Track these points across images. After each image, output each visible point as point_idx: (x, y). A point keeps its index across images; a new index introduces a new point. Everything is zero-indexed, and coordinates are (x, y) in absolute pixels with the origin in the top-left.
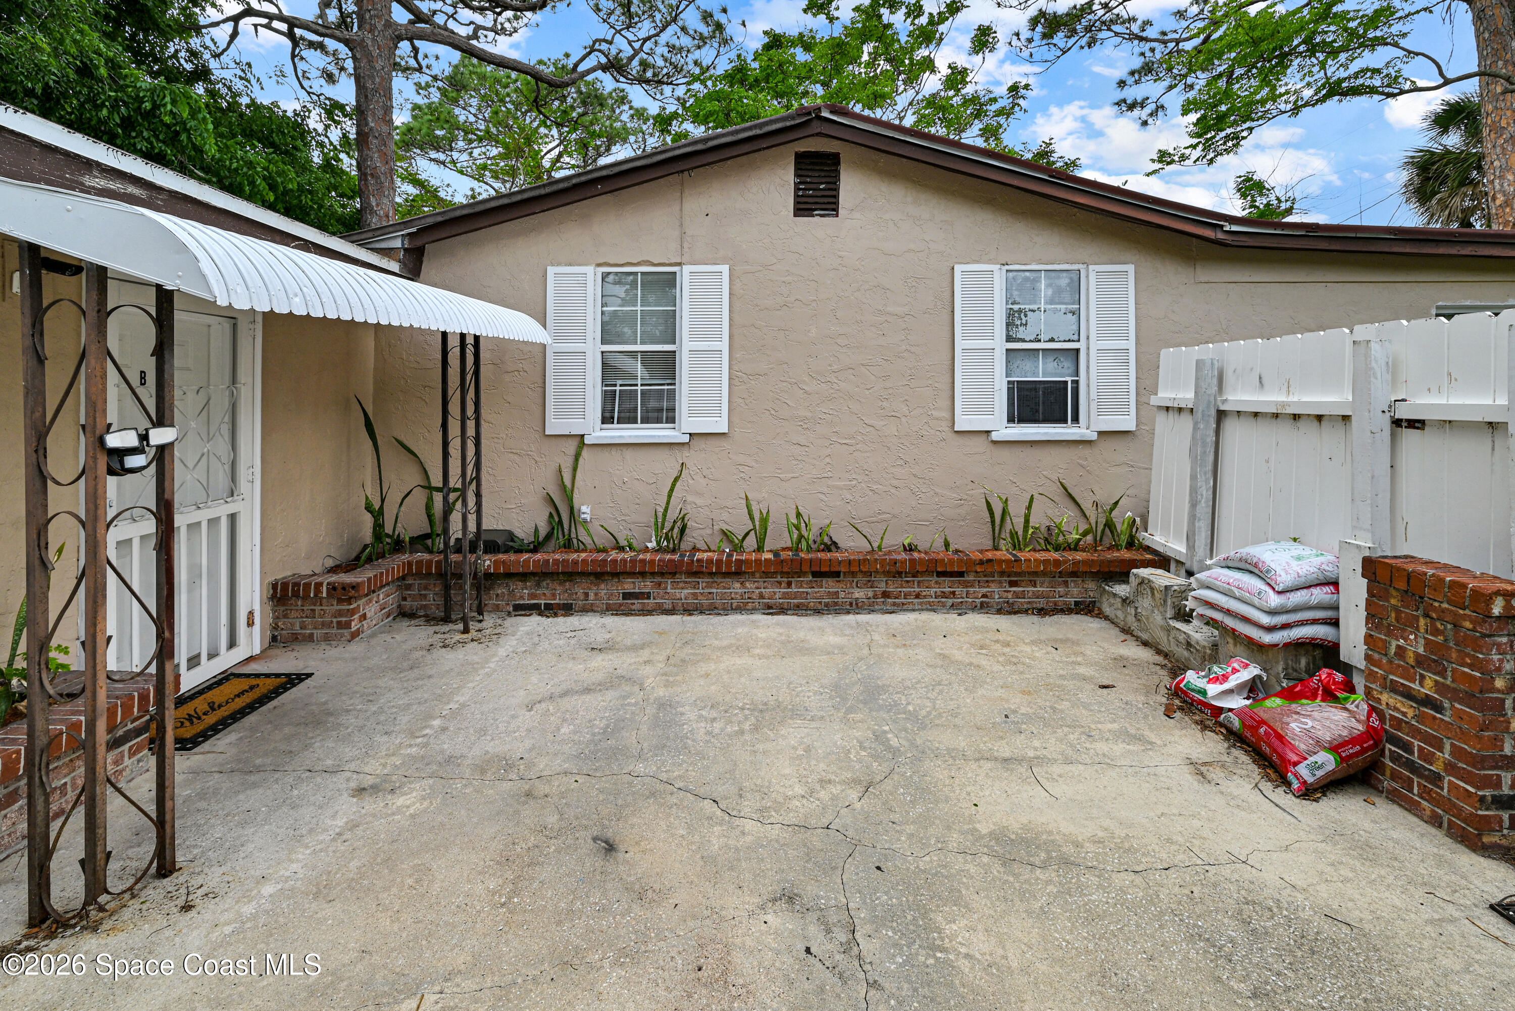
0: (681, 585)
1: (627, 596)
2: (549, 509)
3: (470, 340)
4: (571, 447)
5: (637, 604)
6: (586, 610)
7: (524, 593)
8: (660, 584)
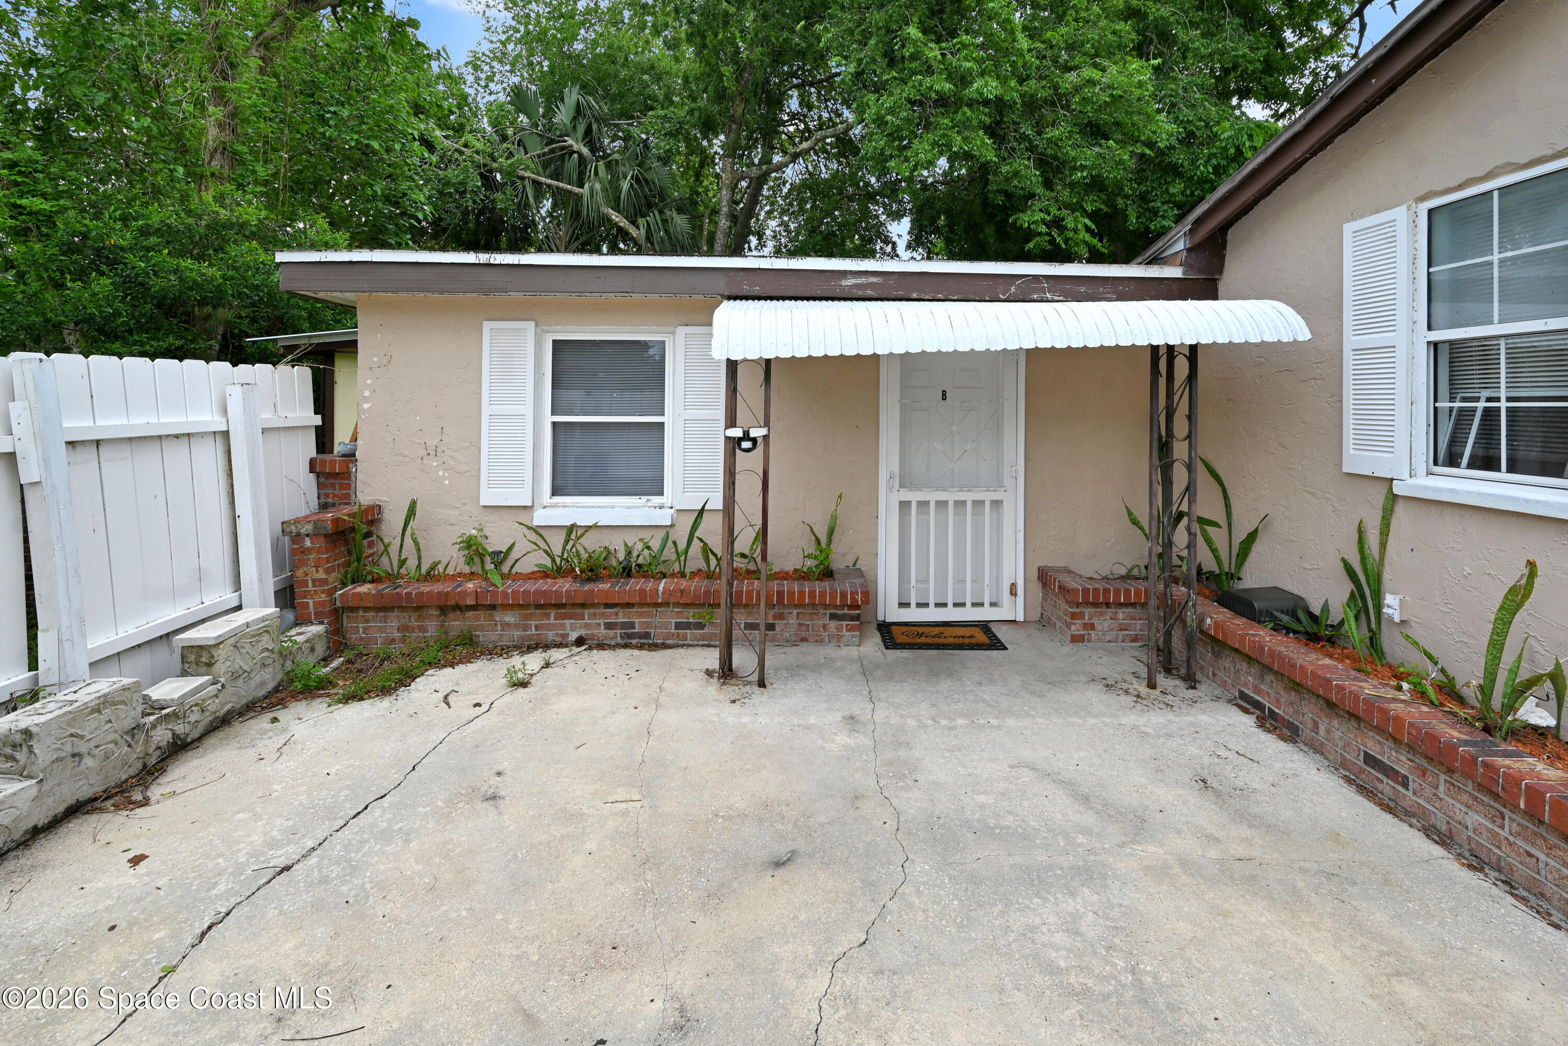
0: (1465, 797)
1: (1370, 760)
2: (1349, 586)
3: (1163, 351)
4: (1378, 498)
5: (1387, 786)
6: (1316, 748)
7: (1249, 681)
8: (1424, 773)
